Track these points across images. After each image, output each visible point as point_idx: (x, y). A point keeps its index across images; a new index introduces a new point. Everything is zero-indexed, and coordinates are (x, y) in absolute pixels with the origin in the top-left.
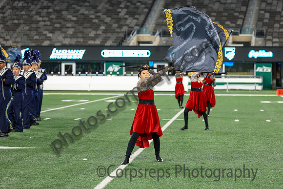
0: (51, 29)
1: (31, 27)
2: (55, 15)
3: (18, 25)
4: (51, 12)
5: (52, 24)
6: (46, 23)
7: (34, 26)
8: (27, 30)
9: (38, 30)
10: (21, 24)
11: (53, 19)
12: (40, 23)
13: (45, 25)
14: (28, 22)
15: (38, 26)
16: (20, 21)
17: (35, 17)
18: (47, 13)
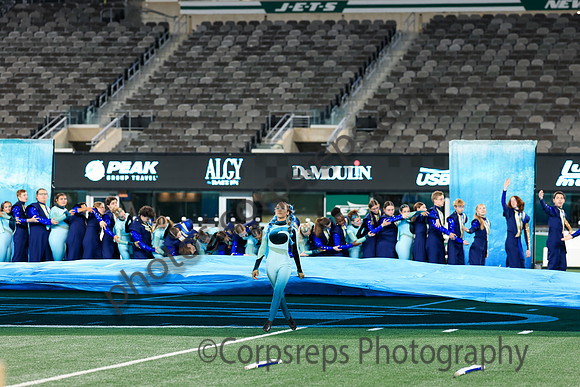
0: (548, 110)
1: (495, 106)
2: (551, 74)
3: (461, 99)
4: (540, 67)
5: (550, 98)
6: (533, 95)
7: (503, 101)
8: (487, 113)
9: (514, 113)
10: (466, 96)
11: (548, 84)
12: (518, 95)
13: (530, 101)
14: (484, 94)
15: (513, 103)
16: (463, 91)
17: (501, 79)
18: (528, 68)
